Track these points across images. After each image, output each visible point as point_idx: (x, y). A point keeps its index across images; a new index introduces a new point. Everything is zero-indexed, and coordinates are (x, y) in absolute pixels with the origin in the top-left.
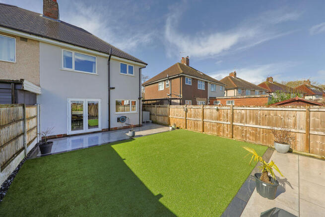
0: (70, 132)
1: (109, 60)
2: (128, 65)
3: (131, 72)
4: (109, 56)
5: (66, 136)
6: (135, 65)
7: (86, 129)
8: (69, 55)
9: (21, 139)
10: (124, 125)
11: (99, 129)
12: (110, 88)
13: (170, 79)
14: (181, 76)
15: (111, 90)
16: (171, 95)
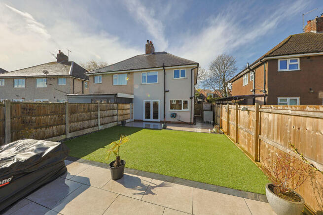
0: (144, 119)
1: (164, 71)
2: (180, 70)
3: (183, 75)
4: (162, 68)
5: (142, 121)
6: (187, 68)
7: (152, 119)
8: (144, 75)
9: (116, 117)
10: (176, 120)
11: (159, 120)
12: (165, 92)
13: (252, 70)
14: (265, 62)
15: (166, 93)
16: (254, 91)
